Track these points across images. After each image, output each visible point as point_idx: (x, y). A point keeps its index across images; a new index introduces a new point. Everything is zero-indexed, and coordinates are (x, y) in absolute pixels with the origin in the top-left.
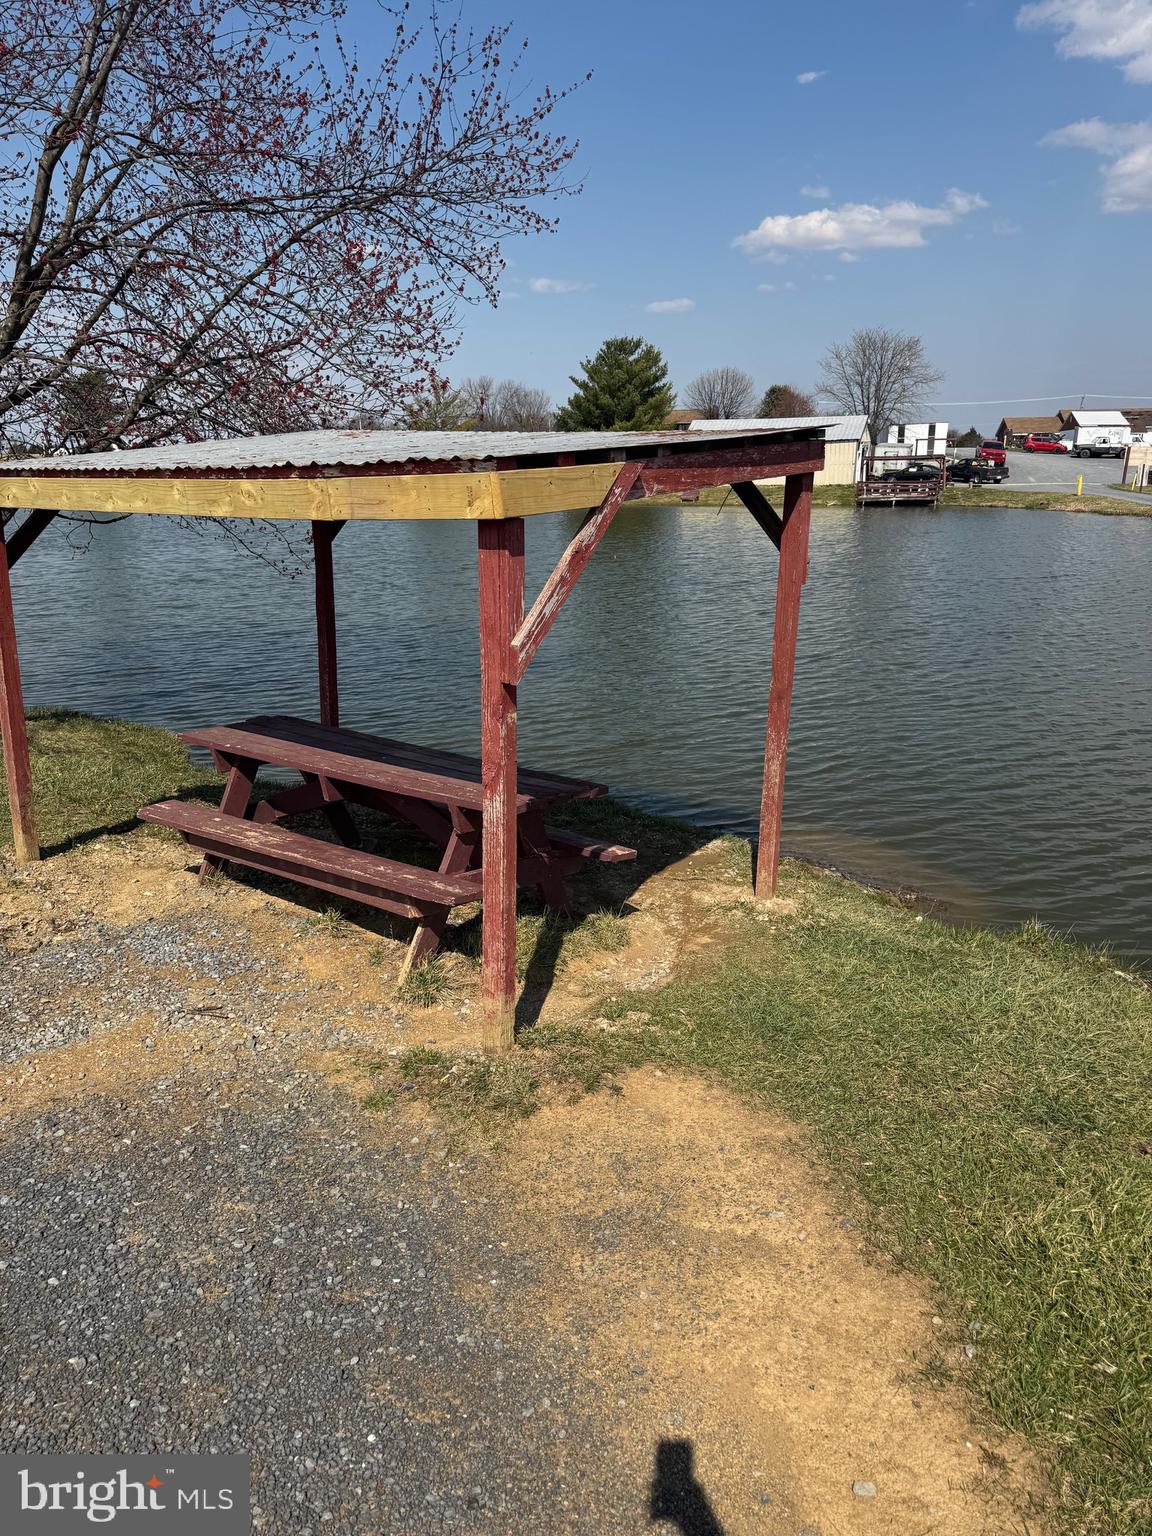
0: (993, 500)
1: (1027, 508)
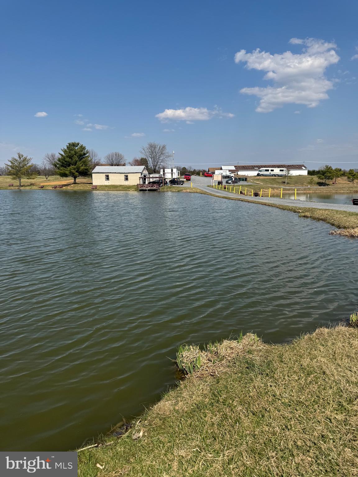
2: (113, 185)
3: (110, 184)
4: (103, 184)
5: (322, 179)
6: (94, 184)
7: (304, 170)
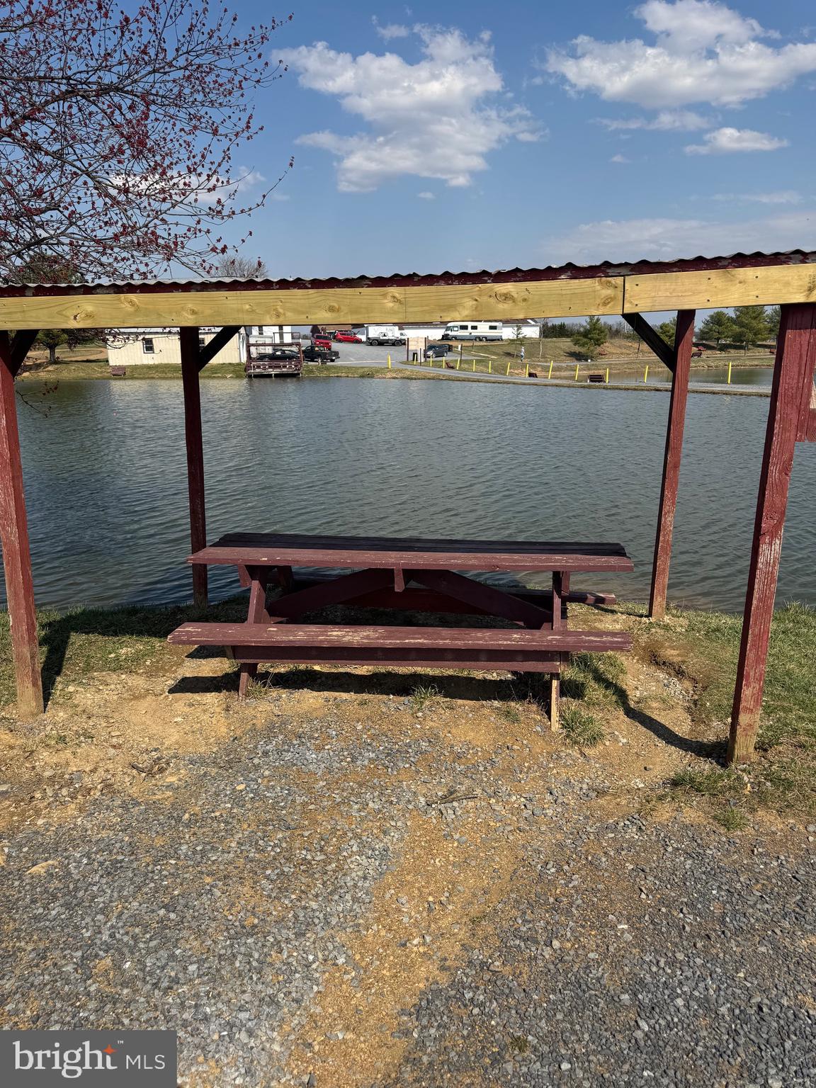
0: (338, 373)
1: (361, 377)
2: (166, 364)
3: (156, 363)
4: (139, 363)
5: (583, 345)
6: (112, 363)
7: (533, 326)
